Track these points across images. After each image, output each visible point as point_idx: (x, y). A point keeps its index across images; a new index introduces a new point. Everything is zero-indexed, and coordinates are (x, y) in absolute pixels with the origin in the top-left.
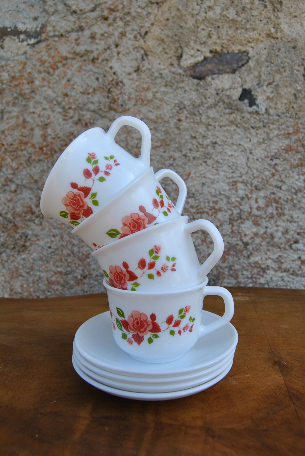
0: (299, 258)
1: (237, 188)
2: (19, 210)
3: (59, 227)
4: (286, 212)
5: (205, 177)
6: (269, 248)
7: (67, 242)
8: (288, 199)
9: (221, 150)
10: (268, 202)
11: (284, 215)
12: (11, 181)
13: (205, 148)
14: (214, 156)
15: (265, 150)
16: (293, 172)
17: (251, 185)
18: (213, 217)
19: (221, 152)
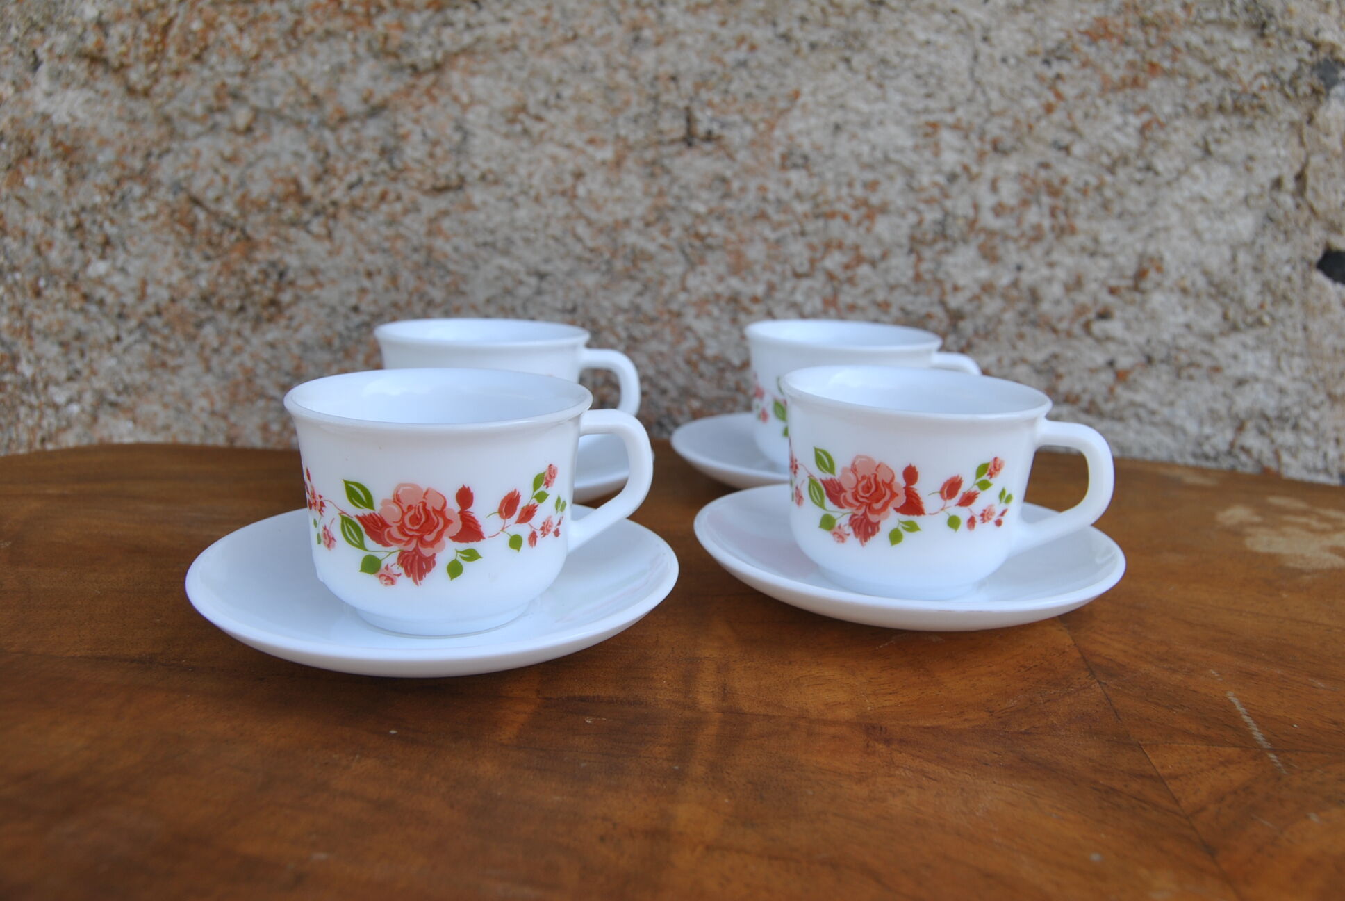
0: (1111, 364)
1: (937, 145)
2: (259, 189)
3: (387, 245)
4: (1080, 223)
5: (842, 107)
6: (1026, 330)
7: (411, 294)
8: (1087, 184)
9: (897, 25)
10: (1028, 190)
11: (1073, 231)
12: (236, 96)
13: (848, 18)
14: (872, 43)
15: (1028, 31)
16: (1108, 103)
17: (981, 138)
18: (862, 230)
19: (895, 32)
